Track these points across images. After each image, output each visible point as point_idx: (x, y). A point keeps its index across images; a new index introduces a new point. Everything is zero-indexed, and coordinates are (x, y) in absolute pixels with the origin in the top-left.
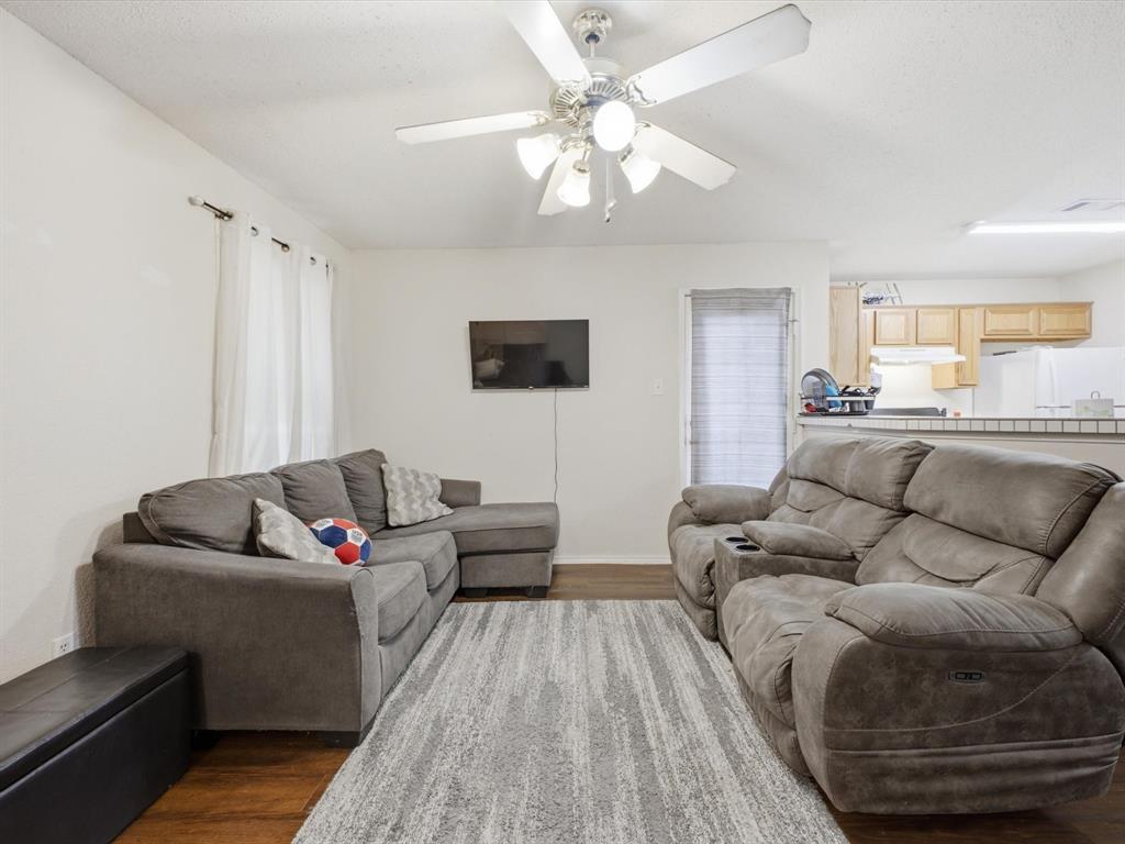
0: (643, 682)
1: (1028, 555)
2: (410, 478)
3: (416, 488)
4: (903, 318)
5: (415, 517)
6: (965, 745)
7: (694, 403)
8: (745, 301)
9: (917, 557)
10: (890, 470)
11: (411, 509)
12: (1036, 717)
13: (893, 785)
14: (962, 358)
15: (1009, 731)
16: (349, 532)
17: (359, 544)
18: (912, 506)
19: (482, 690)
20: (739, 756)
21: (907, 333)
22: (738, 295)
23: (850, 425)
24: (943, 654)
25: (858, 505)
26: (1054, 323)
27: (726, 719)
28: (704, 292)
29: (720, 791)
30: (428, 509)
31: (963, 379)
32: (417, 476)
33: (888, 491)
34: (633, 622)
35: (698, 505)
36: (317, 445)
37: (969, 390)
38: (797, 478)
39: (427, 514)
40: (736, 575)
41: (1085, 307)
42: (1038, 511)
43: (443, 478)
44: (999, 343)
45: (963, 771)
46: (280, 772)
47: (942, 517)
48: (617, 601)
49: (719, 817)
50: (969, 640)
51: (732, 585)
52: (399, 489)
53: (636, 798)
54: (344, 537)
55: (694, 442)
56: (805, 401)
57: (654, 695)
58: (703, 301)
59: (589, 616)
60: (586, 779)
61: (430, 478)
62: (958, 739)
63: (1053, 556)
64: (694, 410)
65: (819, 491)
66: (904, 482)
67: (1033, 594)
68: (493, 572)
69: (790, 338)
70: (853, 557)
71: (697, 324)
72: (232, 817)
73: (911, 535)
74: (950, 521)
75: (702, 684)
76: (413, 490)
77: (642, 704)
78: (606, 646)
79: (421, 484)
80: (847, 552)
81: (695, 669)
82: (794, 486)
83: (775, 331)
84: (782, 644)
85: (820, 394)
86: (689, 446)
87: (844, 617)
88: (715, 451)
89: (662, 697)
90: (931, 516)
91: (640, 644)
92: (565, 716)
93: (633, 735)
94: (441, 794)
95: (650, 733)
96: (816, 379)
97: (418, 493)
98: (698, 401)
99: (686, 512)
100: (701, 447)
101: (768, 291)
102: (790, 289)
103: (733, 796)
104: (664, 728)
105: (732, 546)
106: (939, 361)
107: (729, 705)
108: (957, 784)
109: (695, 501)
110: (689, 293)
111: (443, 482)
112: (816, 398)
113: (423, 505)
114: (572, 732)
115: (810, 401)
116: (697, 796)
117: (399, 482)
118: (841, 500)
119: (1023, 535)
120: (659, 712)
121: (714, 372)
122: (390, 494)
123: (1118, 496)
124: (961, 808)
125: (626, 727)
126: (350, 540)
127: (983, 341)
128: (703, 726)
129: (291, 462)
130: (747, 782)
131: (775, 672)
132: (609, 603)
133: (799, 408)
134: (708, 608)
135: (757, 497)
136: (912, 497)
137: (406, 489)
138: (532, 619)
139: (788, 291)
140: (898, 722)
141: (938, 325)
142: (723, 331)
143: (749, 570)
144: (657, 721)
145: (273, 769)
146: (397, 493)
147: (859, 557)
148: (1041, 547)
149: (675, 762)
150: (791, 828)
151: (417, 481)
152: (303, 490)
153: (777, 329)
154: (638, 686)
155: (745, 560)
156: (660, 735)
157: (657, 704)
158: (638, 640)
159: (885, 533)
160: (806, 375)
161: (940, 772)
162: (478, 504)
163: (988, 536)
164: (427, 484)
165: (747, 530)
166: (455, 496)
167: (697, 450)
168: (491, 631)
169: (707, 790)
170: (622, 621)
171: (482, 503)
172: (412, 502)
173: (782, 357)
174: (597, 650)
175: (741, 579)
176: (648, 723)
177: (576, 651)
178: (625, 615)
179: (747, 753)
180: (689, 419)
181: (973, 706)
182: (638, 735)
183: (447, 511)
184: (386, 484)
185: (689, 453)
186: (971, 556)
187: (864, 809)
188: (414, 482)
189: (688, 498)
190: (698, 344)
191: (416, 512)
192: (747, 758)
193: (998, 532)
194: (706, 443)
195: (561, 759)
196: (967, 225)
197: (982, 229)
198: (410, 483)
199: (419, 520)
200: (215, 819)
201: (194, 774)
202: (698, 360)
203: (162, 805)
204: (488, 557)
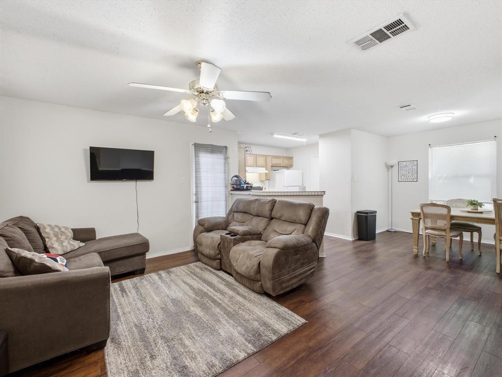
0: (206, 288)
1: (301, 225)
2: (56, 229)
3: (61, 235)
4: (253, 158)
5: (66, 250)
7: (196, 187)
8: (213, 149)
9: (277, 230)
10: (267, 208)
11: (63, 246)
12: (306, 260)
13: (284, 285)
14: (267, 172)
15: (302, 265)
16: (58, 259)
17: (64, 264)
18: (274, 217)
19: (146, 310)
20: (244, 296)
21: (254, 163)
23: (249, 194)
24: (293, 250)
25: (259, 218)
26: (286, 162)
27: (236, 289)
28: (199, 144)
29: (244, 305)
30: (73, 245)
31: (268, 178)
32: (60, 229)
33: (267, 213)
34: (189, 273)
35: (206, 225)
37: (268, 181)
38: (237, 212)
39: (73, 247)
40: (232, 244)
41: (292, 158)
42: (302, 215)
44: (275, 167)
45: (296, 277)
46: (72, 370)
47: (282, 219)
48: (178, 268)
49: (248, 310)
50: (297, 245)
51: (231, 248)
52: (52, 236)
53: (225, 315)
55: (197, 202)
56: (232, 186)
57: (212, 290)
58: (199, 148)
59: (170, 275)
60: (207, 317)
61: (66, 228)
62: (294, 270)
63: (306, 225)
64: (196, 190)
65: (246, 216)
66: (272, 210)
67: (303, 233)
69: (227, 164)
70: (260, 234)
71: (196, 156)
73: (275, 225)
74: (284, 219)
75: (224, 283)
76: (60, 236)
77: (209, 294)
78: (185, 283)
79: (63, 232)
80: (259, 232)
81: (218, 279)
82: (236, 215)
83: (223, 161)
84: (256, 259)
85: (238, 183)
86: (195, 204)
87: (273, 246)
88: (204, 204)
89: (214, 290)
90: (279, 219)
91: (196, 278)
92: (187, 306)
93: (213, 302)
94: (160, 342)
95: (218, 300)
96: (237, 179)
97: (64, 237)
98: (197, 186)
99: (201, 228)
100: (199, 203)
101: (220, 147)
103: (248, 305)
104: (221, 297)
105: (229, 236)
106: (261, 172)
107: (234, 285)
108: (294, 281)
109: (205, 224)
110: (193, 144)
111: (74, 230)
112: (236, 185)
114: (192, 309)
115: (234, 186)
116: (240, 308)
117: (51, 232)
118: (253, 218)
119: (300, 220)
120: (216, 293)
121: (203, 175)
122: (47, 240)
123: (315, 209)
124: (295, 286)
125: (209, 301)
126: (59, 262)
127: (271, 166)
128: (231, 293)
130: (250, 301)
131: (255, 267)
132: (174, 269)
133: (230, 188)
134: (218, 259)
135: (224, 220)
136: (274, 214)
137: (56, 236)
138: (145, 283)
139: (226, 147)
140: (285, 269)
141: (261, 161)
142: (206, 159)
143: (236, 242)
144: (217, 296)
146: (51, 239)
147: (262, 233)
148: (304, 223)
149: (229, 304)
150: (264, 305)
151: (61, 231)
152: (12, 242)
154: (205, 290)
155: (235, 239)
156: (220, 299)
157: (214, 292)
158: (194, 277)
159: (268, 225)
160: (233, 177)
161: (292, 279)
162: (95, 239)
163: (293, 222)
164: (66, 232)
165: (230, 230)
166: (83, 236)
167: (198, 205)
168: (130, 292)
169: (241, 306)
170: (184, 273)
171: (97, 238)
172: (62, 242)
173: (225, 170)
174: (183, 285)
175: (234, 245)
176: (215, 298)
177: (173, 287)
178: (184, 271)
179: (246, 294)
180: (195, 193)
181: (297, 260)
182: (214, 301)
183: (82, 244)
184: (43, 235)
185: (195, 206)
186: (290, 228)
187: (279, 294)
188: (59, 231)
189: (201, 223)
190: (197, 164)
191: (66, 247)
192: (247, 295)
193: (295, 220)
194: (201, 202)
195: (195, 316)
196: (272, 134)
197: (276, 136)
198: (58, 232)
199: (68, 251)
202: (197, 171)
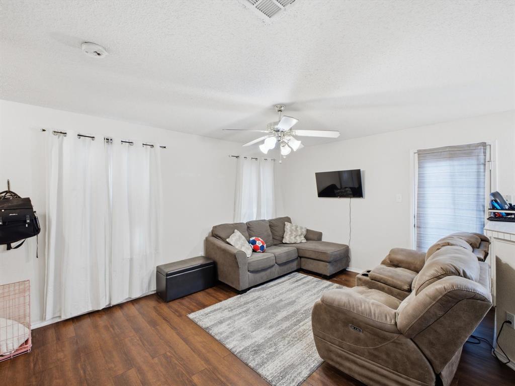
6: (363, 357)
7: (419, 207)
11: (290, 238)
12: (384, 357)
13: (333, 356)
16: (257, 242)
17: (260, 246)
22: (447, 150)
28: (426, 150)
30: (296, 239)
32: (297, 227)
36: (268, 215)
39: (296, 241)
43: (308, 228)
52: (288, 231)
54: (256, 243)
58: (424, 155)
60: (274, 322)
61: (301, 228)
62: (354, 351)
64: (419, 211)
68: (310, 266)
69: (487, 173)
70: (410, 291)
71: (421, 167)
72: (213, 297)
76: (293, 232)
83: (474, 168)
92: (288, 309)
94: (244, 309)
97: (295, 233)
100: (422, 229)
101: (469, 146)
102: (485, 143)
110: (416, 151)
111: (308, 231)
113: (295, 237)
121: (432, 191)
122: (285, 232)
126: (257, 244)
129: (257, 219)
137: (291, 231)
139: (484, 145)
140: (332, 334)
142: (437, 171)
145: (224, 292)
153: (475, 167)
164: (299, 230)
166: (311, 236)
167: (420, 231)
171: (321, 241)
172: (292, 236)
173: (478, 182)
183: (305, 241)
184: (285, 229)
185: (416, 232)
188: (295, 229)
190: (421, 176)
191: (292, 239)
194: (426, 227)
195: (274, 316)
198: (293, 230)
199: (292, 243)
200: (211, 296)
201: (214, 288)
202: (422, 185)
203: (207, 290)
204: (309, 260)
